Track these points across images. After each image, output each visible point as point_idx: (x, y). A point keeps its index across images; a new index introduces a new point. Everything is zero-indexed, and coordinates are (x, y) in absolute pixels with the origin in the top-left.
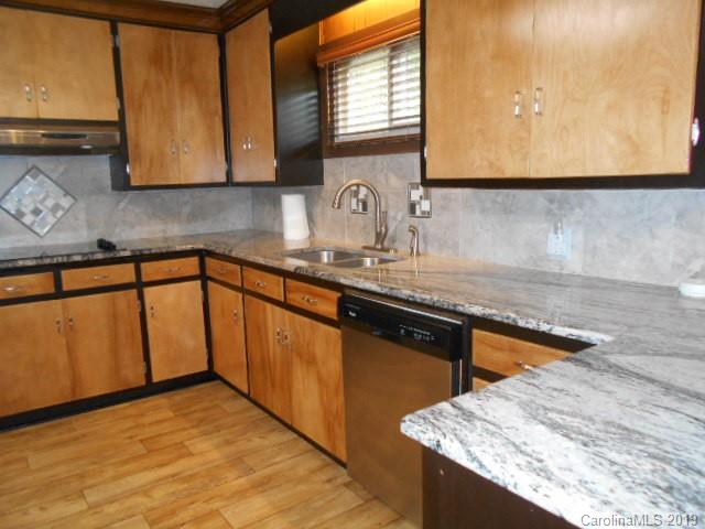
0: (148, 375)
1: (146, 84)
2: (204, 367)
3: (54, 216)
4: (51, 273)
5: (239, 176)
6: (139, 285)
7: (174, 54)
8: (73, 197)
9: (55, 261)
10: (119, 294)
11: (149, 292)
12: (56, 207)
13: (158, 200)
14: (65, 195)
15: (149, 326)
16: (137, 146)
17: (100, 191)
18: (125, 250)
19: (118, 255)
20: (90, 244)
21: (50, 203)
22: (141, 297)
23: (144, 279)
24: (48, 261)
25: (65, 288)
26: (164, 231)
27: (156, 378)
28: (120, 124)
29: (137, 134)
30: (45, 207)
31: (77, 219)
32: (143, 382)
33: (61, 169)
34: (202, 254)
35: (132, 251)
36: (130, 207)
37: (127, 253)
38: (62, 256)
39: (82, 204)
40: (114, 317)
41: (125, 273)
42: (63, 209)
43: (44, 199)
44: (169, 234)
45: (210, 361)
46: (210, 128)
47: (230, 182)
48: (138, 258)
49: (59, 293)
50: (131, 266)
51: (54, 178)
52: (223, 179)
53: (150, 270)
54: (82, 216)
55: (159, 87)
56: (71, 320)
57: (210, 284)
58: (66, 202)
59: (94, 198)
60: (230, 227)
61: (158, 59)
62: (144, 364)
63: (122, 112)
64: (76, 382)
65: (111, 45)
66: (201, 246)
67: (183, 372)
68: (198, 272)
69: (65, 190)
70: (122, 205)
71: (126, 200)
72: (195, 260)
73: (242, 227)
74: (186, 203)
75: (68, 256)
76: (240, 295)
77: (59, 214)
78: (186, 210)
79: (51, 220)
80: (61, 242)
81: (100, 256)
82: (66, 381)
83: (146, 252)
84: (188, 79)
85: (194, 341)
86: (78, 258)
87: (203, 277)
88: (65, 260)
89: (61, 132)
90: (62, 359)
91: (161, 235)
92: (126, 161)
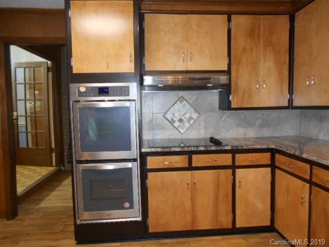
0: (234, 222)
1: (244, 48)
2: (268, 223)
3: (189, 123)
4: (187, 156)
5: (296, 103)
6: (233, 167)
7: (262, 29)
8: (199, 113)
9: (190, 149)
10: (221, 171)
11: (239, 172)
12: (190, 118)
13: (243, 116)
14: (195, 112)
15: (237, 193)
16: (236, 84)
17: (213, 110)
18: (227, 145)
19: (224, 149)
20: (205, 139)
21: (187, 116)
22: (234, 174)
23: (237, 164)
24: (186, 149)
25: (194, 165)
26: (245, 134)
27: (238, 225)
28: (228, 72)
29: (237, 78)
30: (185, 118)
31: (200, 125)
32: (230, 226)
33: (194, 98)
34: (273, 152)
35: (232, 147)
36: (228, 120)
37: (228, 148)
38: (194, 146)
39: (203, 117)
40: (218, 185)
41: (226, 159)
42: (194, 119)
43: (185, 114)
44: (247, 136)
45: (272, 220)
46: (280, 73)
47: (290, 106)
48: (235, 151)
49: (190, 168)
50: (230, 155)
51: (190, 103)
52: (286, 104)
53: (241, 159)
54: (203, 124)
55: (252, 49)
56: (195, 184)
57: (277, 171)
58: (195, 116)
59: (209, 113)
60: (284, 134)
61: (252, 33)
62: (232, 215)
63: (229, 66)
64: (194, 219)
65: (226, 28)
66: (273, 147)
67: (254, 225)
68: (269, 162)
69: (195, 110)
70: (223, 118)
71: (226, 116)
72: (268, 155)
73: (292, 134)
74: (258, 118)
75: (197, 147)
76: (308, 185)
77: (192, 122)
78: (258, 122)
79: (187, 125)
80: (191, 137)
81: (214, 148)
82: (189, 218)
83: (240, 148)
84: (269, 44)
85: (263, 206)
86: (202, 149)
87: (273, 166)
88: (195, 149)
89: (199, 77)
90: (188, 205)
91: (243, 136)
92: (229, 93)
